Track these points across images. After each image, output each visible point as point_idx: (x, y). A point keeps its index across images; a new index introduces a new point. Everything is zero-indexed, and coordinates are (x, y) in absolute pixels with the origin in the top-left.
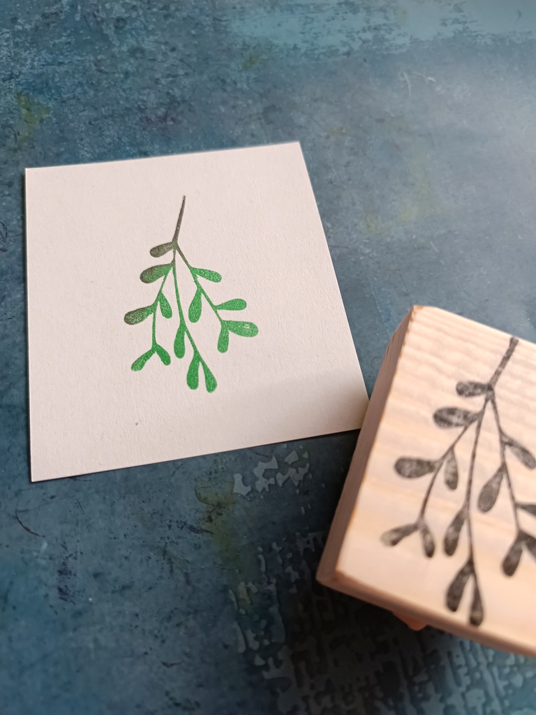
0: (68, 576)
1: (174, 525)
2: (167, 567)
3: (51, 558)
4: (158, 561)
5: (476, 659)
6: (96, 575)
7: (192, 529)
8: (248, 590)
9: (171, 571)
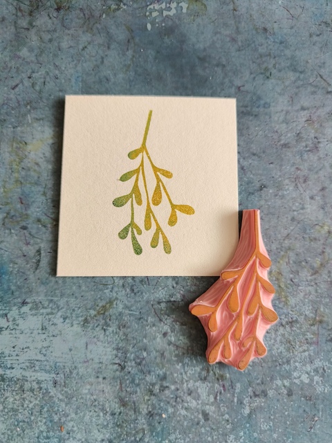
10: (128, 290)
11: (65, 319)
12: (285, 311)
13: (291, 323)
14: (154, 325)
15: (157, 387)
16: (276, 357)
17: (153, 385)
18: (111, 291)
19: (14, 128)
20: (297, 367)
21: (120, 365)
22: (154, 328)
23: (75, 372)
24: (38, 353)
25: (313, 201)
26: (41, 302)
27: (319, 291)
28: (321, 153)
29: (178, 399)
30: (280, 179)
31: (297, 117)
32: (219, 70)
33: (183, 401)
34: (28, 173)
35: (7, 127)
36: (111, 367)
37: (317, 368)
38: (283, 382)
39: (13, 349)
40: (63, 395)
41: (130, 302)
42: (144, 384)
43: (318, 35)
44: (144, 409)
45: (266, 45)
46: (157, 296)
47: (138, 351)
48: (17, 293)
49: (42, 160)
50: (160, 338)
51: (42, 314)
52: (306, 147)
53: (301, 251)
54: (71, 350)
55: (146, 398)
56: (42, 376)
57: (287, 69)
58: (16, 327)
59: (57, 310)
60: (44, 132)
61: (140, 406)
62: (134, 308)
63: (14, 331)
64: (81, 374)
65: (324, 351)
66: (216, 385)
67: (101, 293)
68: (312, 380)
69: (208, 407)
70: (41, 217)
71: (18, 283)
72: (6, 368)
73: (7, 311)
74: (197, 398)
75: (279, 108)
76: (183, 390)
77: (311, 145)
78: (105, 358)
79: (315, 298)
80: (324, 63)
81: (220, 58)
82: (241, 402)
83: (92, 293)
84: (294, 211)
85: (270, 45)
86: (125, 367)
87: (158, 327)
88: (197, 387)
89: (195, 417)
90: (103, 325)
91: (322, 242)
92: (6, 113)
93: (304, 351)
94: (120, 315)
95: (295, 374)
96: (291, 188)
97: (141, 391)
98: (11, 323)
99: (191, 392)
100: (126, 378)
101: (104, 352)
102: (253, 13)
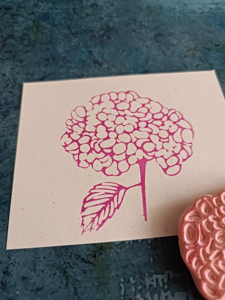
0: (8, 276)
1: (73, 256)
2: (65, 281)
4: (60, 277)
6: (24, 278)
7: (83, 260)
9: (67, 284)
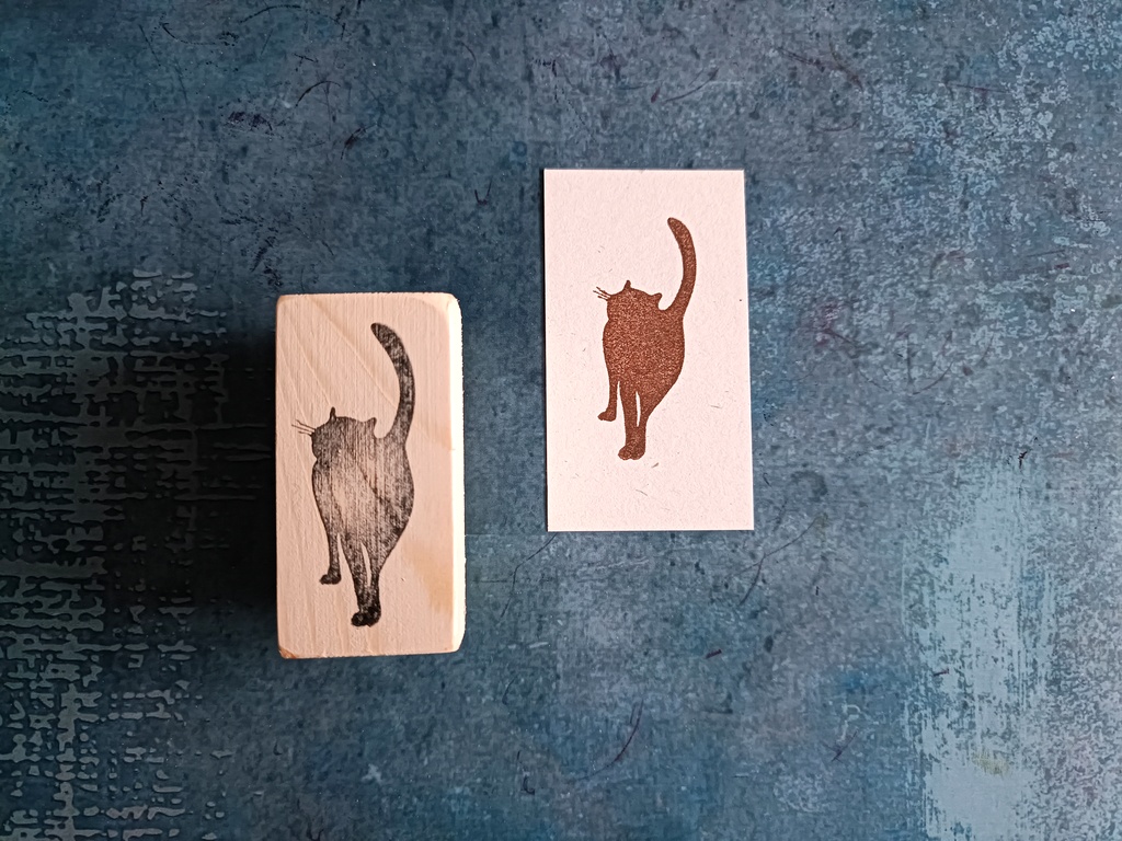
0: (252, 124)
1: (272, 234)
2: (232, 218)
3: (274, 110)
5: (52, 500)
6: (244, 150)
7: (263, 250)
8: (187, 293)
9: (228, 222)
10: (887, 439)
11: (941, 560)
12: (927, 144)
13: (948, 134)
14: (950, 391)
15: (1061, 388)
16: (1008, 168)
17: (1057, 395)
18: (890, 470)
19: (558, 677)
20: (1026, 133)
21: (1023, 456)
22: (956, 391)
23: (1038, 541)
24: (1006, 612)
25: (719, 74)
26: (911, 606)
27: (891, 76)
28: (622, 50)
29: (1084, 350)
30: (675, 134)
31: (546, 90)
32: (438, 243)
33: (1086, 342)
34: (656, 641)
35: (556, 692)
36: (1026, 473)
37: (1027, 96)
38: (1053, 159)
39: (999, 663)
40: (1082, 566)
41: (908, 434)
42: (1055, 413)
43: (367, 32)
44: (1102, 414)
45: (386, 142)
46: (898, 383)
47: (997, 423)
48: (894, 653)
49: (630, 615)
50: (973, 379)
51: (933, 603)
52: (609, 77)
53: (816, 106)
54: (998, 549)
55: (1081, 408)
56: (1048, 605)
57: (441, 103)
58: (958, 656)
59: (925, 575)
60: (568, 614)
61: (1098, 420)
62: (919, 427)
63: (965, 659)
64: (1042, 531)
65: (997, 80)
66: (1059, 280)
67: (892, 491)
68: (1048, 106)
69: (1096, 297)
70: (747, 612)
71: (875, 651)
72: (1034, 676)
73: (929, 673)
74: (1081, 315)
75: (528, 125)
76: (1068, 341)
77: (606, 68)
78: (1010, 483)
79: (904, 87)
80: (430, 25)
81: (412, 238)
82: (1086, 237)
83: (893, 506)
84: (738, 113)
85: (386, 134)
86: (1025, 447)
87: (953, 383)
88: (1062, 314)
89: (1114, 320)
90: (951, 486)
91: (798, 64)
92: (525, 695)
93: (998, 115)
94: (933, 455)
95: (1038, 135)
96: (693, 115)
97: (1071, 419)
98: (951, 666)
99: (1071, 326)
100: (1046, 445)
101: (1001, 485)
102: (311, 164)
